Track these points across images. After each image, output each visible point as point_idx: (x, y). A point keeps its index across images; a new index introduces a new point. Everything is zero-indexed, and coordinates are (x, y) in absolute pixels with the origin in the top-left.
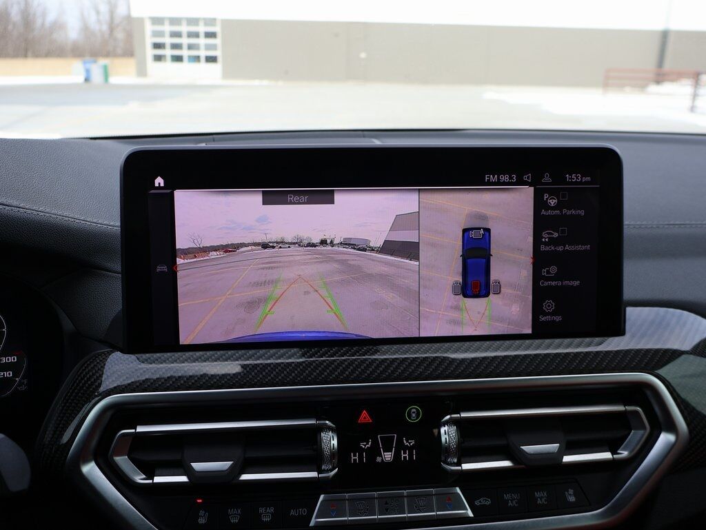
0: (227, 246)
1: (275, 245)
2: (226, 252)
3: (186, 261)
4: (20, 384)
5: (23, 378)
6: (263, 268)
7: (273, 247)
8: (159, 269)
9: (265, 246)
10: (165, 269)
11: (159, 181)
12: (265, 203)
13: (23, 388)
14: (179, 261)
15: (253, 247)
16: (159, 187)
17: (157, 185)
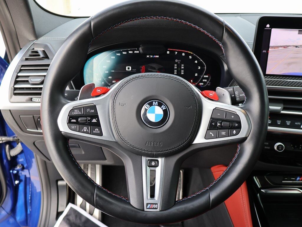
0: (285, 46)
1: (299, 46)
2: (284, 48)
3: (272, 50)
4: (208, 84)
5: (209, 82)
6: (295, 53)
7: (299, 47)
8: (264, 51)
9: (296, 47)
10: (265, 51)
11: (268, 26)
12: (299, 34)
13: (209, 85)
14: (270, 49)
15: (293, 47)
16: (268, 28)
17: (267, 27)
